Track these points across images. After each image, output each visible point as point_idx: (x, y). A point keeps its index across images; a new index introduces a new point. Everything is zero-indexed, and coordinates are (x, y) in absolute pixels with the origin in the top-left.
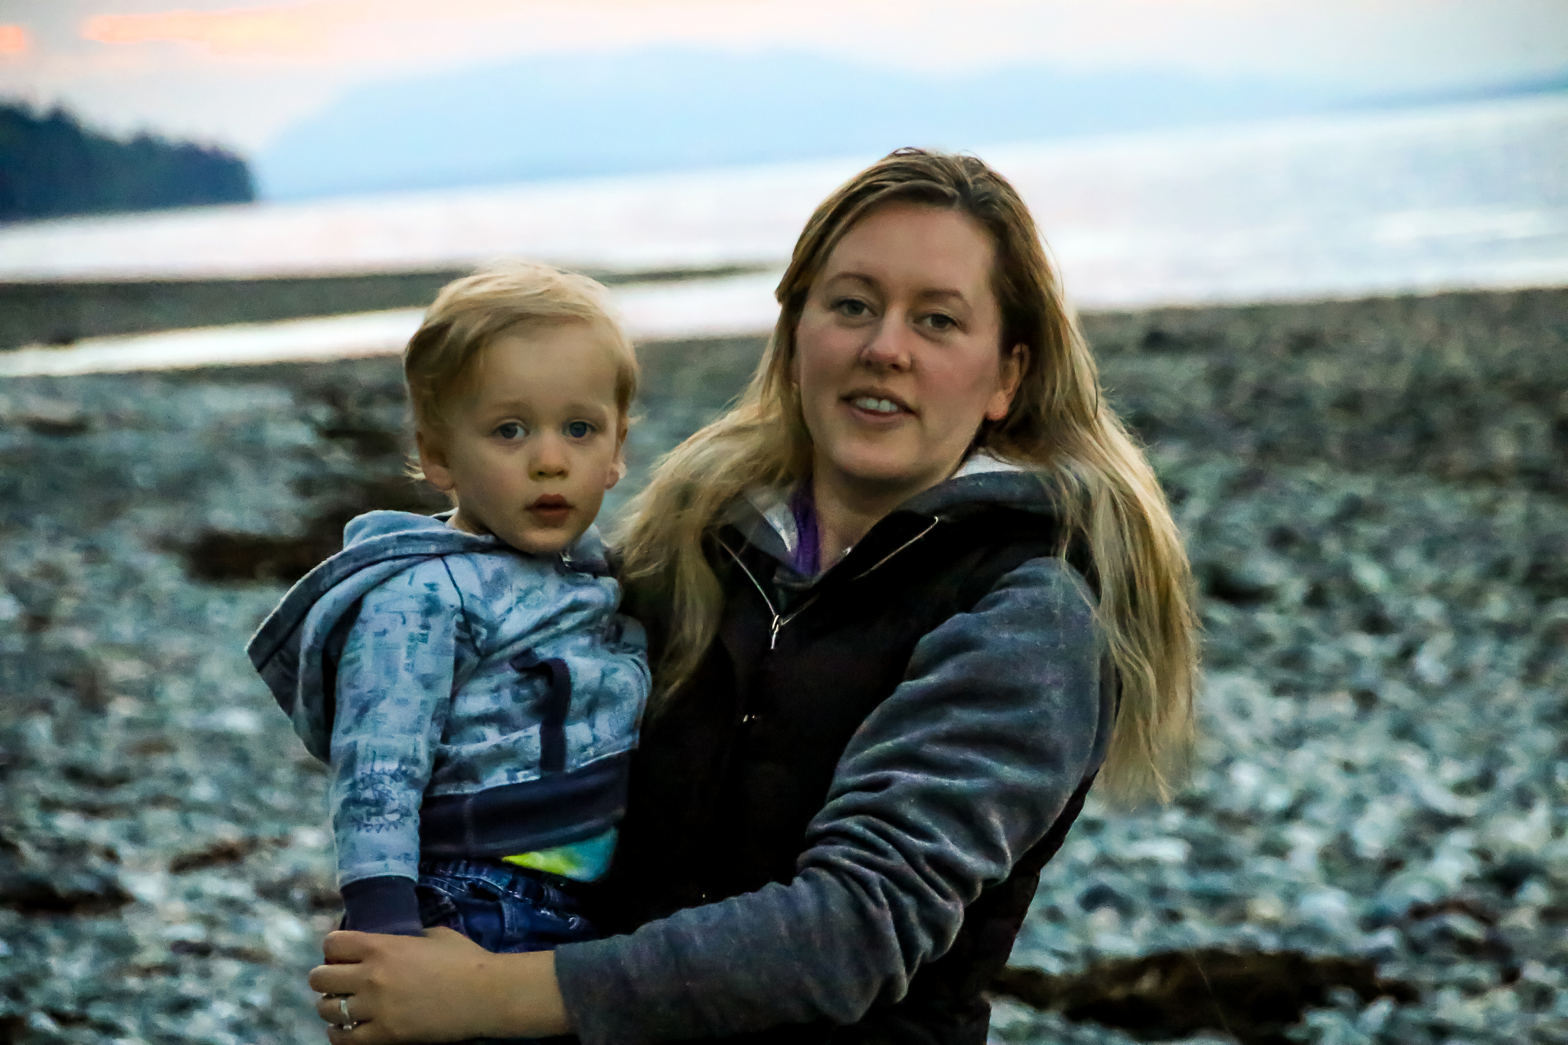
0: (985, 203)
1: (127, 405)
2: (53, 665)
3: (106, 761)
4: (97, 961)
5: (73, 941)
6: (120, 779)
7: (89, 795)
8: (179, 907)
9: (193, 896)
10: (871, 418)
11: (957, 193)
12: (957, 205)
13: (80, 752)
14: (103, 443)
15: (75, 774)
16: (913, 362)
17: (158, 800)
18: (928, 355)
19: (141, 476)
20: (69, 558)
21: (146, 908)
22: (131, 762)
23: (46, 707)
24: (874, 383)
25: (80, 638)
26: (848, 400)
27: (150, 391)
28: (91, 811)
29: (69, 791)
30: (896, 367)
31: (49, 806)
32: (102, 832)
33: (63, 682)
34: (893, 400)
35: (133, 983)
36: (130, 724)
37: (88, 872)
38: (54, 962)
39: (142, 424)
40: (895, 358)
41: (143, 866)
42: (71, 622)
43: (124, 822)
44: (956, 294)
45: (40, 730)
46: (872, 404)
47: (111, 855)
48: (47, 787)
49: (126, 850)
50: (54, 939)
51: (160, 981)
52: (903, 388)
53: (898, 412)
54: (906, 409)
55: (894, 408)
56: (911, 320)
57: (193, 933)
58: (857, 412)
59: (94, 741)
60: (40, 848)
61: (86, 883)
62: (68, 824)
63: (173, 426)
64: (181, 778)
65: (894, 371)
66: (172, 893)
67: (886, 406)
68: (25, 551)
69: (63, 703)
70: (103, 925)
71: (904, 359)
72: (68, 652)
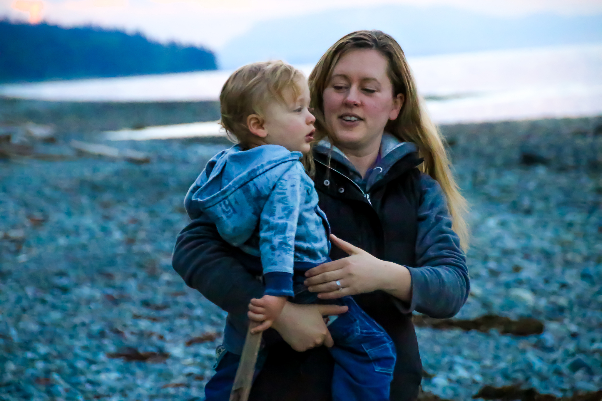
0: (384, 46)
1: (166, 153)
2: (137, 258)
3: (159, 299)
4: (156, 381)
5: (147, 373)
6: (165, 306)
7: (153, 313)
8: (190, 360)
9: (196, 355)
10: (348, 123)
11: (373, 44)
12: (374, 47)
13: (148, 295)
14: (155, 168)
15: (146, 304)
16: (361, 103)
17: (181, 316)
18: (367, 100)
19: (172, 182)
20: (143, 215)
21: (176, 360)
22: (170, 299)
23: (134, 276)
24: (349, 111)
25: (148, 248)
26: (341, 117)
27: (176, 147)
28: (154, 320)
29: (144, 311)
30: (356, 105)
31: (137, 317)
32: (158, 328)
33: (140, 266)
34: (355, 116)
35: (172, 391)
36: (169, 283)
37: (152, 345)
38: (139, 382)
39: (172, 160)
40: (355, 102)
41: (175, 342)
42: (144, 241)
43: (166, 324)
44: (375, 80)
45: (132, 285)
46: (348, 118)
47: (161, 337)
48: (136, 310)
49: (168, 337)
50: (139, 372)
51: (182, 389)
52: (358, 112)
53: (358, 120)
54: (360, 119)
55: (356, 119)
56: (360, 89)
57: (195, 370)
58: (344, 122)
59: (155, 291)
60: (132, 333)
61: (151, 349)
62: (144, 324)
63: (185, 162)
64: (190, 306)
65: (355, 106)
66: (187, 354)
67: (353, 118)
68: (124, 212)
69: (142, 274)
70: (158, 366)
71: (358, 102)
72: (143, 254)
